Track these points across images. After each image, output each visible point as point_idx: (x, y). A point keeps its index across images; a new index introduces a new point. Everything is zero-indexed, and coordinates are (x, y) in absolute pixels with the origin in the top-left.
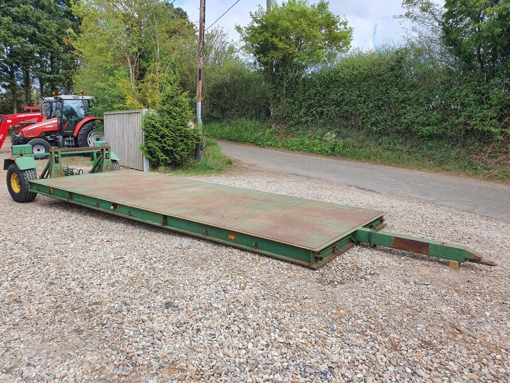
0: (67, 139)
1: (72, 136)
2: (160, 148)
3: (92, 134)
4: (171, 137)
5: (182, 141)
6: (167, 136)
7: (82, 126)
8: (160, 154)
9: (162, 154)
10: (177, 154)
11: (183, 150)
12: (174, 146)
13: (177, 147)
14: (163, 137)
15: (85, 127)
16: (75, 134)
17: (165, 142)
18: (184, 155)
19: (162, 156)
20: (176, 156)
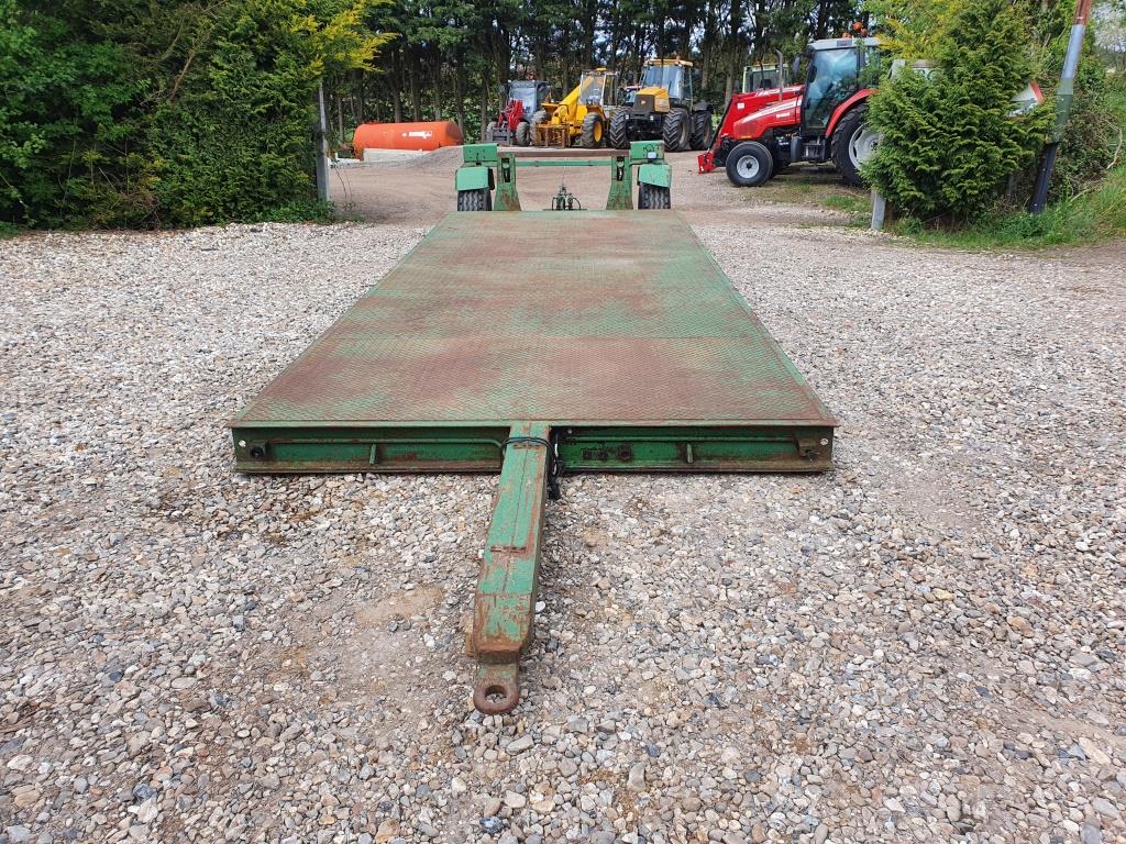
0: (813, 143)
1: (823, 137)
2: (904, 166)
3: (864, 132)
4: (936, 136)
5: (970, 147)
6: (924, 131)
7: (844, 114)
8: (903, 184)
9: (906, 184)
10: (952, 184)
11: (970, 174)
12: (944, 162)
13: (955, 167)
14: (913, 135)
15: (850, 116)
16: (827, 134)
17: (917, 153)
18: (971, 188)
19: (904, 190)
20: (947, 190)
